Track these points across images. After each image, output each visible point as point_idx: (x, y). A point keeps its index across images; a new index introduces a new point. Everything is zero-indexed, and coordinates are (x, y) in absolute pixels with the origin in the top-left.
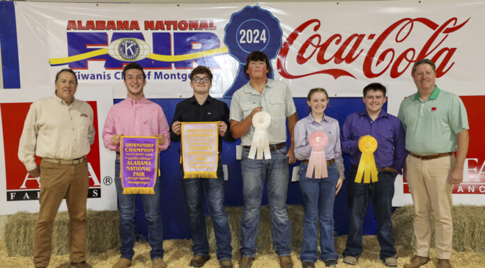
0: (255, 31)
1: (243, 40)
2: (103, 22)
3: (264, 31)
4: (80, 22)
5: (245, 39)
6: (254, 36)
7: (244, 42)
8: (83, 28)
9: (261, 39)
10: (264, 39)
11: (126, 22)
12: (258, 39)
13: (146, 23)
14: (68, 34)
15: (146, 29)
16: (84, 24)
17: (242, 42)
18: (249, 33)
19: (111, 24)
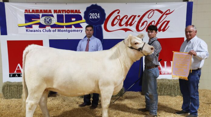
0: (95, 14)
2: (38, 10)
3: (99, 14)
4: (29, 10)
5: (92, 17)
6: (95, 16)
7: (91, 18)
8: (31, 13)
9: (98, 17)
10: (99, 17)
11: (47, 10)
12: (97, 17)
13: (54, 10)
14: (25, 15)
15: (54, 13)
16: (31, 11)
17: (90, 18)
18: (93, 15)
19: (41, 11)
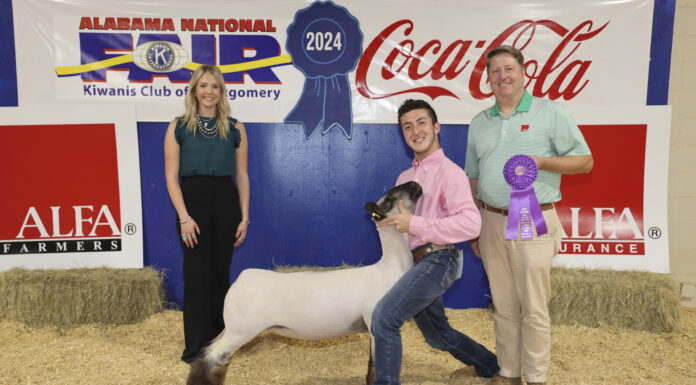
0: (327, 34)
1: (311, 46)
2: (127, 20)
3: (338, 35)
4: (96, 20)
5: (313, 45)
6: (325, 41)
7: (312, 49)
8: (100, 28)
9: (335, 45)
10: (339, 46)
11: (157, 21)
12: (331, 45)
13: (184, 21)
14: (81, 35)
15: (183, 29)
16: (102, 22)
17: (309, 48)
18: (319, 37)
19: (137, 21)
